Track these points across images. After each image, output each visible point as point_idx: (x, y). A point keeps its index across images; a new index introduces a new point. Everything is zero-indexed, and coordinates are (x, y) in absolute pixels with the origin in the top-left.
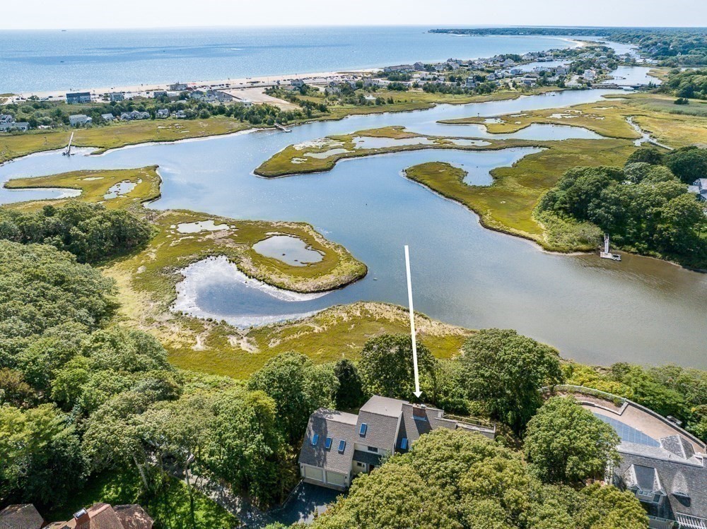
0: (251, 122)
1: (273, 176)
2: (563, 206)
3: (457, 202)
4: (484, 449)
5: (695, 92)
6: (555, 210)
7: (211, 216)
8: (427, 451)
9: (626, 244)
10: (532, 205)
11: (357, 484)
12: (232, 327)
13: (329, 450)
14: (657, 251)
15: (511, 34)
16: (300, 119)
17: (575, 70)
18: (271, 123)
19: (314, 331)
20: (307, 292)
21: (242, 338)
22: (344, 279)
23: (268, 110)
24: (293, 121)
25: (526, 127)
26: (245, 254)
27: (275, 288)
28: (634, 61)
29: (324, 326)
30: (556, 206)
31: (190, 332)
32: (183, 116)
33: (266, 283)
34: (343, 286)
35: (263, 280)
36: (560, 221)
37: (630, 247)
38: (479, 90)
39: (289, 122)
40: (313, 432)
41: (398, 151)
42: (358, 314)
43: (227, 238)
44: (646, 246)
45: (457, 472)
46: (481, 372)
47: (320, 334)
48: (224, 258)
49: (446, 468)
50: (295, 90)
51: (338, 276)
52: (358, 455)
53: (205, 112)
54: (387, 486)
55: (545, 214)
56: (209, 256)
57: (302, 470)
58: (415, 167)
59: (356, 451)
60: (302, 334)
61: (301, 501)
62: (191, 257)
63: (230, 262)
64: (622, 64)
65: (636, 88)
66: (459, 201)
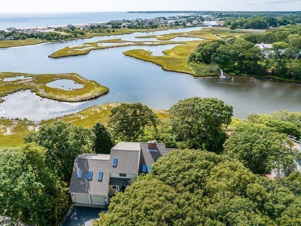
0: (47, 40)
1: (58, 58)
2: (199, 59)
3: (150, 63)
4: (214, 158)
5: (237, 26)
6: (196, 61)
7: (23, 74)
8: (167, 167)
9: (230, 72)
10: (184, 61)
11: (114, 201)
12: (31, 121)
13: (91, 180)
14: (244, 74)
15: (160, 13)
16: (72, 38)
17: (189, 21)
18: (57, 39)
19: (81, 119)
20: (76, 102)
21: (36, 126)
22: (97, 94)
23: (56, 35)
24: (68, 39)
25: (174, 38)
26: (41, 88)
27: (58, 101)
28: (210, 19)
29: (87, 116)
30: (196, 59)
31: (3, 126)
32: (12, 39)
33: (53, 99)
34: (96, 98)
35: (51, 98)
36: (198, 65)
37: (232, 73)
38: (152, 27)
39: (66, 39)
40: (78, 169)
41: (119, 46)
42: (106, 108)
43: (31, 82)
44: (239, 72)
45: (201, 177)
46: (186, 120)
47: (84, 120)
48: (29, 90)
49: (190, 176)
50: (69, 29)
51: (93, 93)
52: (112, 181)
53: (23, 37)
54: (143, 199)
55: (191, 63)
56: (20, 90)
57: (73, 197)
58: (127, 51)
59: (111, 178)
60: (73, 121)
61: (73, 220)
62: (9, 91)
63: (32, 92)
64: (206, 20)
65: (214, 26)
66: (150, 62)
